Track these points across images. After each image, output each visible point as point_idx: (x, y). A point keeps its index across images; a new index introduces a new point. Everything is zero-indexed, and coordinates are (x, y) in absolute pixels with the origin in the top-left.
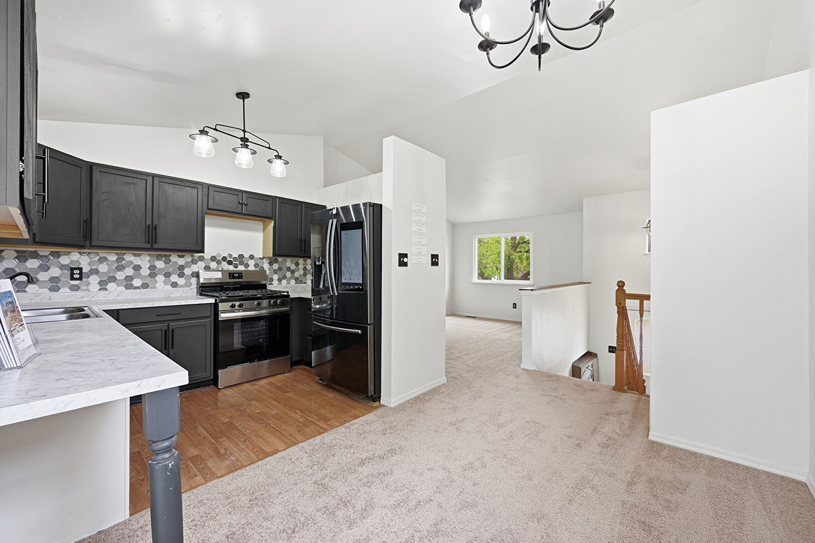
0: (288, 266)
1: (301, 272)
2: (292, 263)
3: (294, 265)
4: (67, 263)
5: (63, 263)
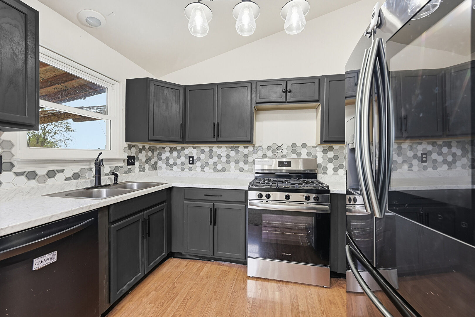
4: (187, 154)
5: (186, 153)
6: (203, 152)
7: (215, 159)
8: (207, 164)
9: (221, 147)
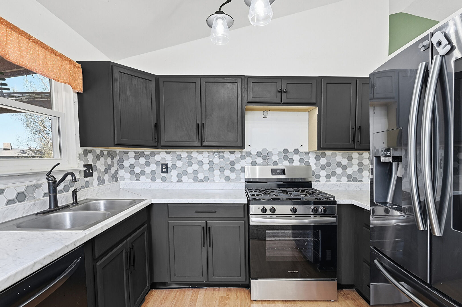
0: (338, 160)
1: (356, 168)
2: (343, 158)
3: (346, 159)
4: (159, 160)
5: (157, 160)
6: (180, 158)
7: (195, 167)
8: (185, 173)
9: (203, 152)
